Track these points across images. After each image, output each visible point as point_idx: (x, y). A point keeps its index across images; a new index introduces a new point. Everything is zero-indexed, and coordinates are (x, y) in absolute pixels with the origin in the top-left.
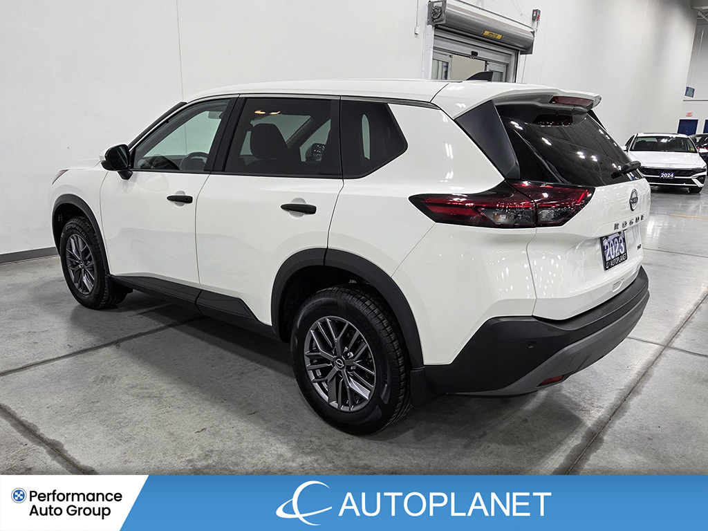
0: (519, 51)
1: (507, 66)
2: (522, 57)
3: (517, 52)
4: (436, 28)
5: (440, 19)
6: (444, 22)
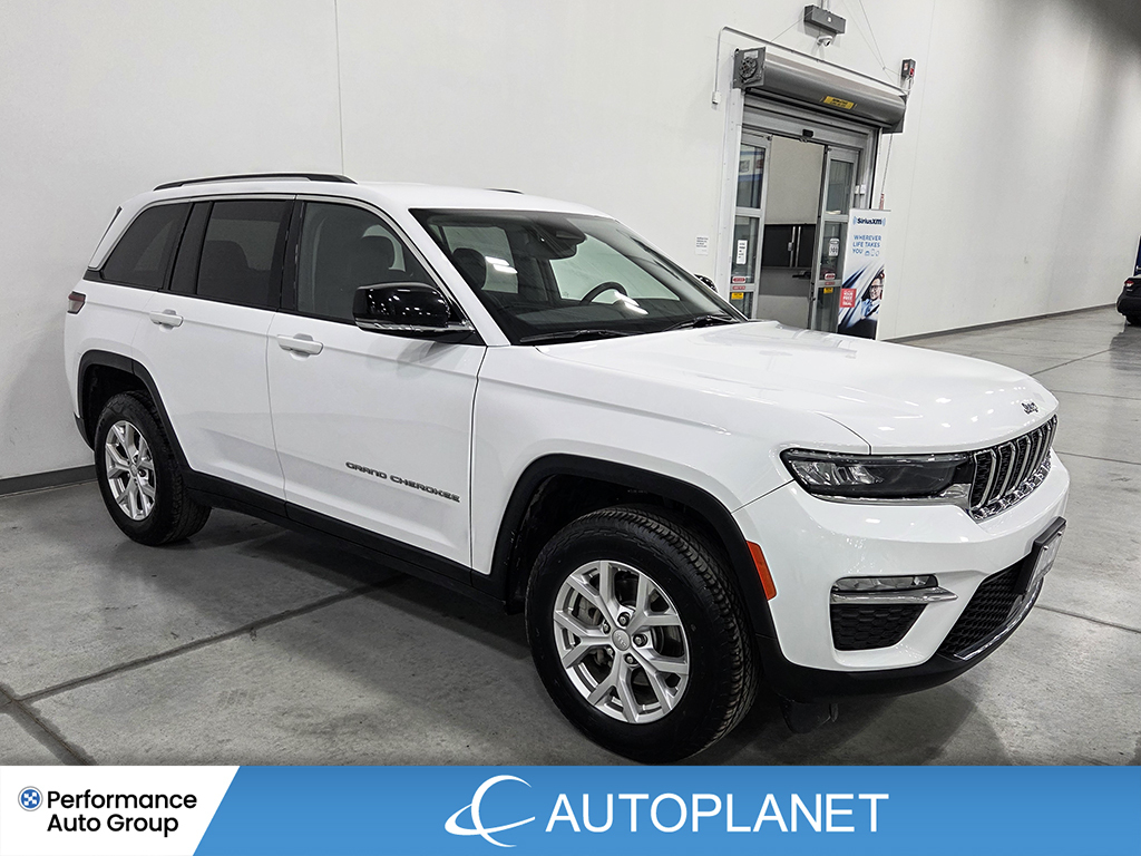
0: (879, 127)
1: (860, 152)
2: (884, 138)
3: (877, 129)
4: (747, 92)
5: (754, 78)
6: (761, 83)
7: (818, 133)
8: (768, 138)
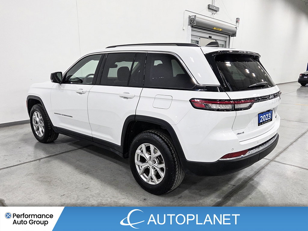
0: (230, 35)
1: (225, 42)
2: (232, 38)
3: (229, 36)
4: (192, 27)
5: (193, 23)
6: (195, 24)
7: (213, 37)
8: (199, 38)
